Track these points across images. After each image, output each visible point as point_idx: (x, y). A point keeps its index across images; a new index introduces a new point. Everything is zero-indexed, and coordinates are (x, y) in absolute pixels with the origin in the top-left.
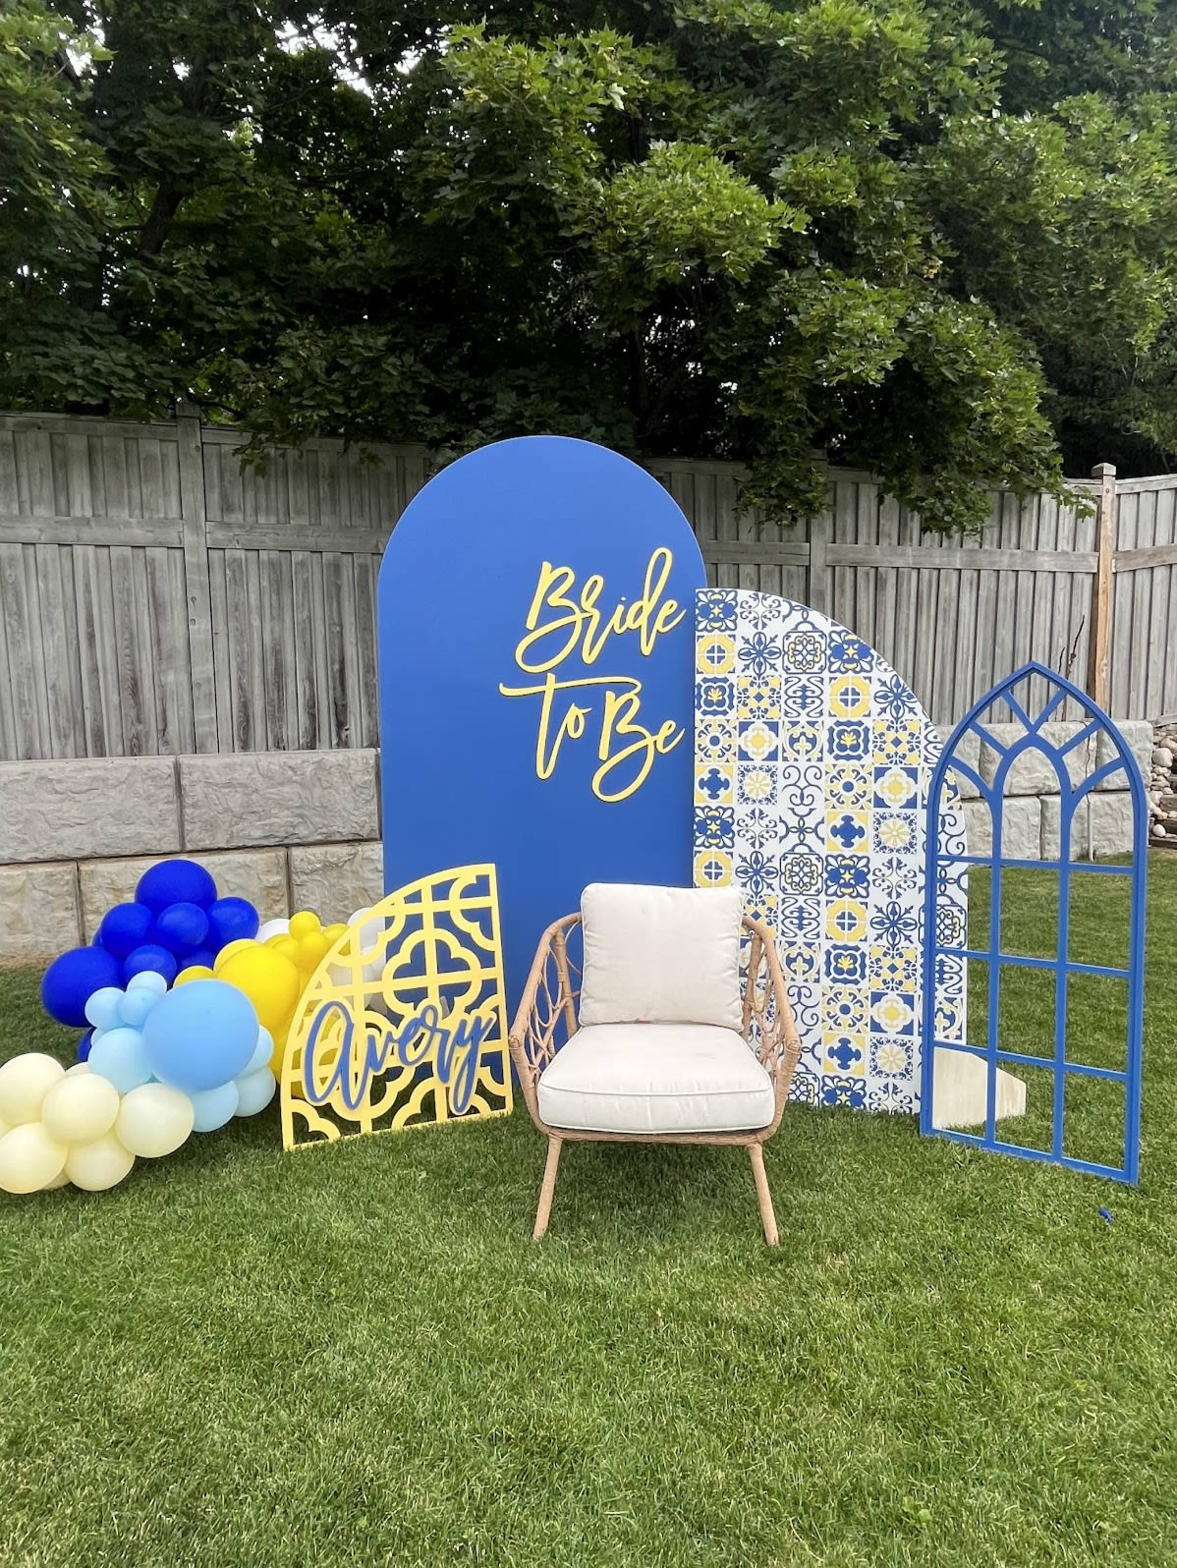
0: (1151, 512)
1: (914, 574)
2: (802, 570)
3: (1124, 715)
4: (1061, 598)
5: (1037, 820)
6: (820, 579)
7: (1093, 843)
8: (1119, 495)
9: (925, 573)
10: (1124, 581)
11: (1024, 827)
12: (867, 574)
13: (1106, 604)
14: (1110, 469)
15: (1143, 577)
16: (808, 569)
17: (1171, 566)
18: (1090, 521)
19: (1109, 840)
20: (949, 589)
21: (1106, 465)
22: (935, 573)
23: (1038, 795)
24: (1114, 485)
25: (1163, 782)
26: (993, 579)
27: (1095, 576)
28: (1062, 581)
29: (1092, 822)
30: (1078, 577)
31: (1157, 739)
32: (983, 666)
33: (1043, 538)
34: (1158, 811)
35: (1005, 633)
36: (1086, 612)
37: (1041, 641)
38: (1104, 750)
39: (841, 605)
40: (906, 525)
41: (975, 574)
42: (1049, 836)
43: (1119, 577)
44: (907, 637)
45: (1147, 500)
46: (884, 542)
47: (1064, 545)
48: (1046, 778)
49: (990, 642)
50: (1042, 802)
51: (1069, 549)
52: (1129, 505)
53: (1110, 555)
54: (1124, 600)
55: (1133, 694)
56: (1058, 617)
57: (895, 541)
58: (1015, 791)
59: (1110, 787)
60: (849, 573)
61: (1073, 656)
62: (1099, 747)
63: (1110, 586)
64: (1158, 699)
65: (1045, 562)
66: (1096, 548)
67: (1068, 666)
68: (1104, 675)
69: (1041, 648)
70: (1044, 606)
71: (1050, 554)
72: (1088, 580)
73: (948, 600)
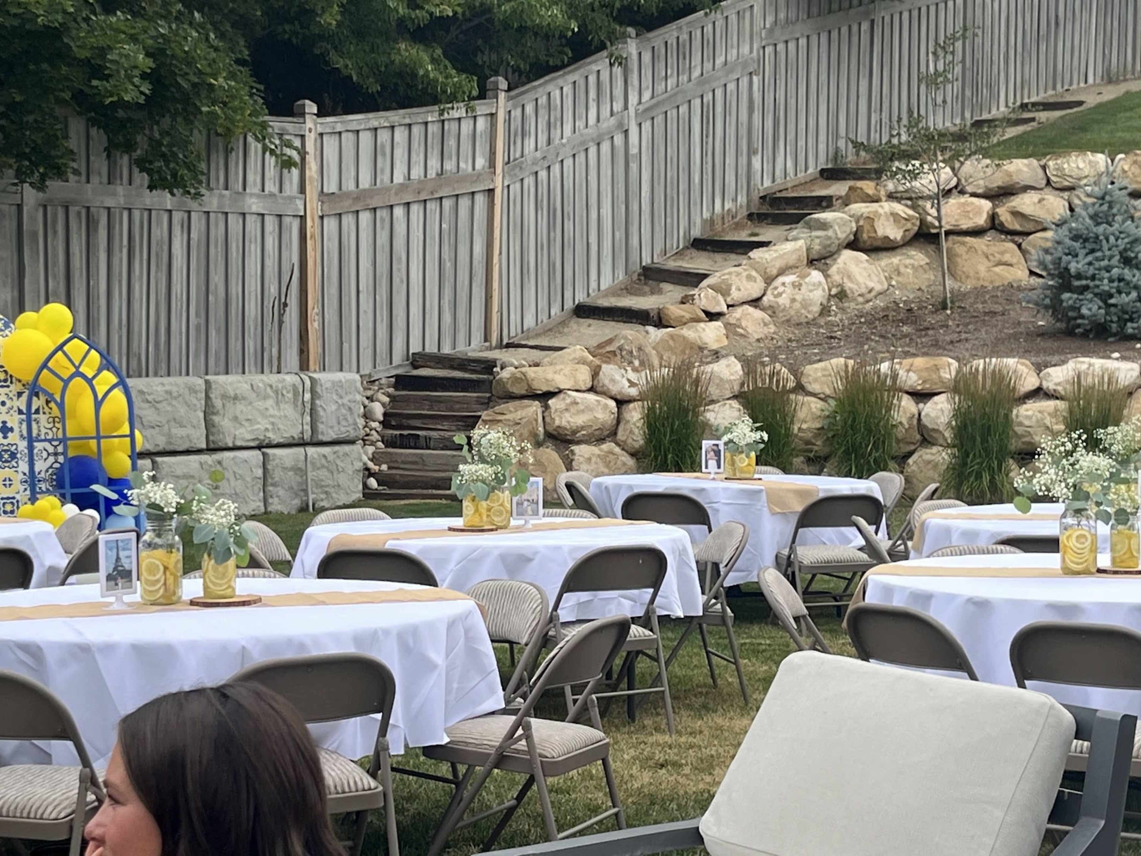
0: (353, 152)
1: (125, 214)
2: (14, 208)
3: (339, 368)
4: (271, 242)
5: (260, 472)
6: (33, 219)
7: (311, 497)
8: (321, 135)
9: (136, 214)
10: (331, 224)
11: (249, 479)
12: (79, 213)
13: (315, 250)
14: (311, 107)
15: (348, 220)
16: (20, 207)
17: (375, 209)
18: (295, 172)
19: (326, 493)
20: (159, 232)
21: (307, 102)
22: (146, 214)
23: (259, 447)
24: (315, 124)
25: (375, 436)
26: (204, 222)
27: (303, 218)
28: (271, 223)
29: (310, 474)
30: (286, 220)
31: (369, 393)
32: (197, 315)
33: (250, 177)
34: (371, 465)
35: (217, 279)
36: (295, 259)
37: (253, 289)
38: (318, 402)
39: (54, 248)
40: (115, 162)
41: (186, 215)
42: (271, 488)
43: (326, 220)
44: (120, 281)
45: (348, 139)
46: (95, 179)
47: (271, 187)
48: (267, 430)
49: (204, 288)
50: (264, 454)
51: (275, 190)
52: (330, 144)
53: (315, 196)
54: (331, 245)
55: (346, 346)
56: (268, 263)
57: (105, 180)
58: (239, 443)
59: (325, 439)
60: (61, 212)
61: (285, 305)
62: (313, 399)
63: (318, 232)
64: (370, 351)
65: (254, 205)
66: (302, 190)
67: (281, 315)
68: (316, 325)
69: (253, 294)
70: (254, 250)
71: (258, 196)
72: (296, 225)
73: (160, 243)
